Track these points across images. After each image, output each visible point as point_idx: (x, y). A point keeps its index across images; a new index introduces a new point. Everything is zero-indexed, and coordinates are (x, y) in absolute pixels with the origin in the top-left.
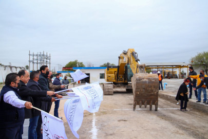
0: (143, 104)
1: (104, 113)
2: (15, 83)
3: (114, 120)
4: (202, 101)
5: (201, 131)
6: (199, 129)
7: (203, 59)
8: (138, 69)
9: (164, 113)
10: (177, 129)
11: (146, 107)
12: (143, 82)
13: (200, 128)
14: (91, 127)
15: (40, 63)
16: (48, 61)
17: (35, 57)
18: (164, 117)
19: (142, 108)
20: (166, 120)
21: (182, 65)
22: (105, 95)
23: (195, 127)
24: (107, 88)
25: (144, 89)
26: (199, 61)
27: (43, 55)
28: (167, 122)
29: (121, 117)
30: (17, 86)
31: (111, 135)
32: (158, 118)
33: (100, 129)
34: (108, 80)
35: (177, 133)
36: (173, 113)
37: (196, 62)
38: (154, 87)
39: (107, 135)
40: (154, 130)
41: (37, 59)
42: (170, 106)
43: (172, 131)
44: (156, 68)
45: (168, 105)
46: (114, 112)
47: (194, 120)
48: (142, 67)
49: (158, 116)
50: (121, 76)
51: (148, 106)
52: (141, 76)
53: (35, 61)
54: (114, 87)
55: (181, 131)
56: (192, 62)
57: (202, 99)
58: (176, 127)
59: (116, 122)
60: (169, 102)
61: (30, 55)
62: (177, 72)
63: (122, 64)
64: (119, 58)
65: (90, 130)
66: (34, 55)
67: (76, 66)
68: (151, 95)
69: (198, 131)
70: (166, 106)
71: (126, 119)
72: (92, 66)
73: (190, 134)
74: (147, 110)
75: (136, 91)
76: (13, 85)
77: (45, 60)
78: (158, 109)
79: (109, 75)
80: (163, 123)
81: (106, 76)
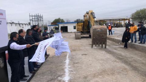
0: (97, 44)
1: (74, 50)
2: (16, 38)
3: (79, 55)
4: (134, 42)
5: (130, 60)
6: (128, 59)
7: (140, 14)
8: (95, 23)
9: (110, 49)
10: (116, 59)
11: (99, 46)
12: (97, 31)
13: (130, 58)
14: (65, 59)
15: (37, 21)
16: (42, 19)
17: (34, 17)
18: (109, 52)
19: (97, 47)
20: (110, 54)
21: (126, 18)
22: (76, 39)
23: (127, 58)
24: (77, 35)
25: (98, 35)
26: (137, 16)
27: (38, 16)
28: (111, 55)
29: (84, 53)
30: (17, 39)
31: (77, 63)
32: (106, 53)
33: (71, 60)
34: (78, 30)
35: (115, 61)
36: (116, 49)
37: (135, 16)
38: (104, 34)
39: (74, 63)
40: (102, 60)
41: (35, 19)
42: (115, 45)
43: (112, 60)
44: (109, 21)
45: (113, 44)
46: (80, 50)
47: (127, 53)
48: (97, 22)
49: (106, 51)
50: (86, 28)
51: (101, 45)
52: (96, 27)
53: (34, 20)
54: (81, 34)
55: (118, 61)
56: (133, 16)
57: (134, 40)
58: (115, 58)
59: (80, 56)
60: (114, 43)
61: (30, 16)
62: (123, 23)
63: (86, 20)
64: (84, 16)
65: (65, 61)
66: (32, 16)
67: (59, 22)
68: (102, 39)
69: (128, 60)
70: (112, 45)
71: (86, 54)
72: (69, 22)
73: (122, 62)
74: (100, 48)
75: (93, 37)
76: (15, 39)
77: (40, 19)
78: (107, 47)
79: (78, 27)
80: (108, 56)
81: (76, 28)
